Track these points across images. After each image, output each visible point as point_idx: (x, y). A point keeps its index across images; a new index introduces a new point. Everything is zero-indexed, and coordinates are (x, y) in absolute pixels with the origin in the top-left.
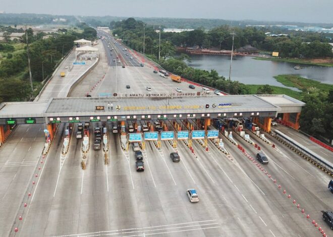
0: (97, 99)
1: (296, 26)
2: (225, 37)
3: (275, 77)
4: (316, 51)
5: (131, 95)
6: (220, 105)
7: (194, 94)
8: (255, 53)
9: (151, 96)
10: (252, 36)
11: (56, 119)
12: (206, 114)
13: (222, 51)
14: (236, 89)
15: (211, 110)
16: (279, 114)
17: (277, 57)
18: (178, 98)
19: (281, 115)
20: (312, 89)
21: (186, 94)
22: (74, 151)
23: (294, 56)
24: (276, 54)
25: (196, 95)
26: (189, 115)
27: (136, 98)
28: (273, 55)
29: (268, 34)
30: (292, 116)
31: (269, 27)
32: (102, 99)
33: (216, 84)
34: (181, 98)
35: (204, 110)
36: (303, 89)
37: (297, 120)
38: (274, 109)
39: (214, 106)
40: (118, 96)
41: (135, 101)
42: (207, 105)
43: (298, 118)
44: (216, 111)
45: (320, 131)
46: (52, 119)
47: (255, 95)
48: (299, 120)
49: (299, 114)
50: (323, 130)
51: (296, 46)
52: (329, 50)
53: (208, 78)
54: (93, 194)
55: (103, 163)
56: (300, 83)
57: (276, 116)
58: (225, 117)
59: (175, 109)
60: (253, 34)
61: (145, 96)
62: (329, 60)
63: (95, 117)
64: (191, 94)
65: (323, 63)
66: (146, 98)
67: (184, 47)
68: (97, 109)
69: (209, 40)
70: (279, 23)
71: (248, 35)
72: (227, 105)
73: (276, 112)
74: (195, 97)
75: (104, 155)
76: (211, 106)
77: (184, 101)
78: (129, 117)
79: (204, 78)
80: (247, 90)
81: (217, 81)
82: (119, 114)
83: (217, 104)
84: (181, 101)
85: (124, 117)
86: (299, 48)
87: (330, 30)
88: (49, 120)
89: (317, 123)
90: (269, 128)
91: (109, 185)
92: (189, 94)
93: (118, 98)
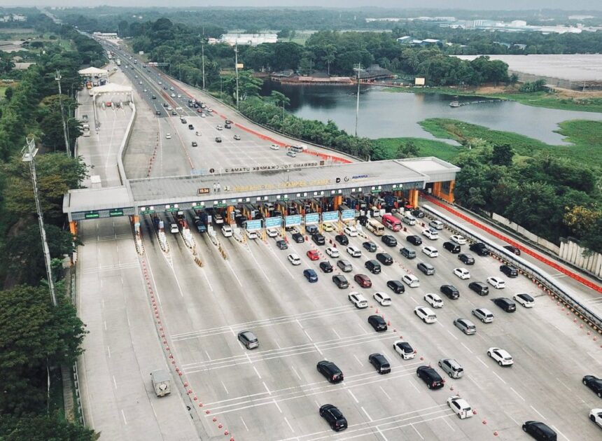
0: (188, 178)
1: (453, 19)
2: (335, 54)
3: (421, 123)
4: (483, 75)
5: (233, 170)
6: (353, 178)
7: (316, 164)
8: (386, 78)
9: (260, 170)
10: (380, 48)
11: (149, 209)
12: (337, 190)
13: (332, 79)
14: (366, 149)
15: (342, 185)
16: (427, 184)
17: (423, 86)
18: (296, 170)
19: (430, 185)
20: (475, 141)
21: (306, 165)
22: (178, 248)
23: (448, 84)
24: (420, 81)
25: (319, 165)
26: (315, 194)
27: (239, 174)
28: (416, 83)
29: (405, 40)
30: (445, 185)
31: (407, 22)
32: (195, 177)
33: (337, 143)
34: (300, 170)
35: (335, 186)
36: (463, 141)
37: (450, 191)
38: (420, 179)
39: (346, 180)
40: (215, 173)
41: (242, 178)
42: (337, 179)
43: (452, 187)
44: (349, 186)
45: (480, 202)
46: (143, 209)
47: (396, 160)
48: (453, 190)
49: (453, 183)
50: (482, 202)
51: (452, 67)
52: (502, 72)
53: (325, 134)
54: (226, 290)
55: (222, 258)
56: (458, 132)
57: (424, 188)
58: (361, 192)
59: (298, 186)
60: (382, 44)
61: (251, 170)
62: (504, 87)
63: (198, 203)
64: (313, 164)
65: (494, 94)
66: (253, 173)
67: (267, 72)
68: (200, 193)
69: (309, 60)
70: (423, 13)
71: (373, 47)
72: (362, 177)
73: (423, 182)
74: (317, 168)
75: (218, 251)
76: (342, 180)
77: (305, 174)
78: (240, 200)
79: (317, 133)
80: (382, 151)
81: (337, 138)
82: (228, 196)
83: (350, 176)
84: (300, 174)
85: (234, 201)
86: (456, 71)
87: (509, 25)
88: (140, 210)
89: (475, 194)
90: (416, 204)
91: (241, 281)
92: (309, 165)
93: (216, 175)
